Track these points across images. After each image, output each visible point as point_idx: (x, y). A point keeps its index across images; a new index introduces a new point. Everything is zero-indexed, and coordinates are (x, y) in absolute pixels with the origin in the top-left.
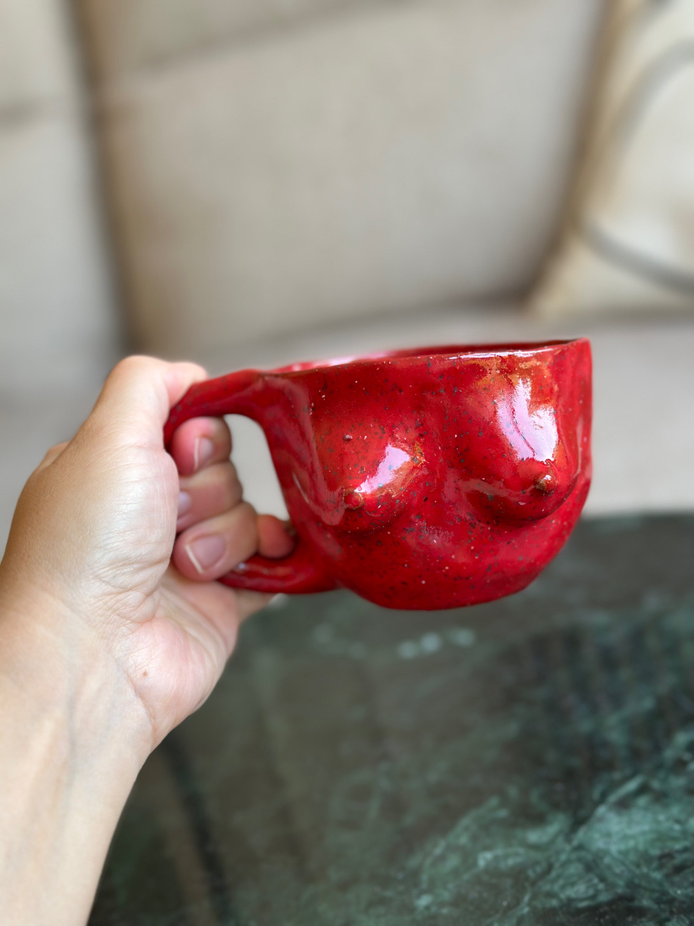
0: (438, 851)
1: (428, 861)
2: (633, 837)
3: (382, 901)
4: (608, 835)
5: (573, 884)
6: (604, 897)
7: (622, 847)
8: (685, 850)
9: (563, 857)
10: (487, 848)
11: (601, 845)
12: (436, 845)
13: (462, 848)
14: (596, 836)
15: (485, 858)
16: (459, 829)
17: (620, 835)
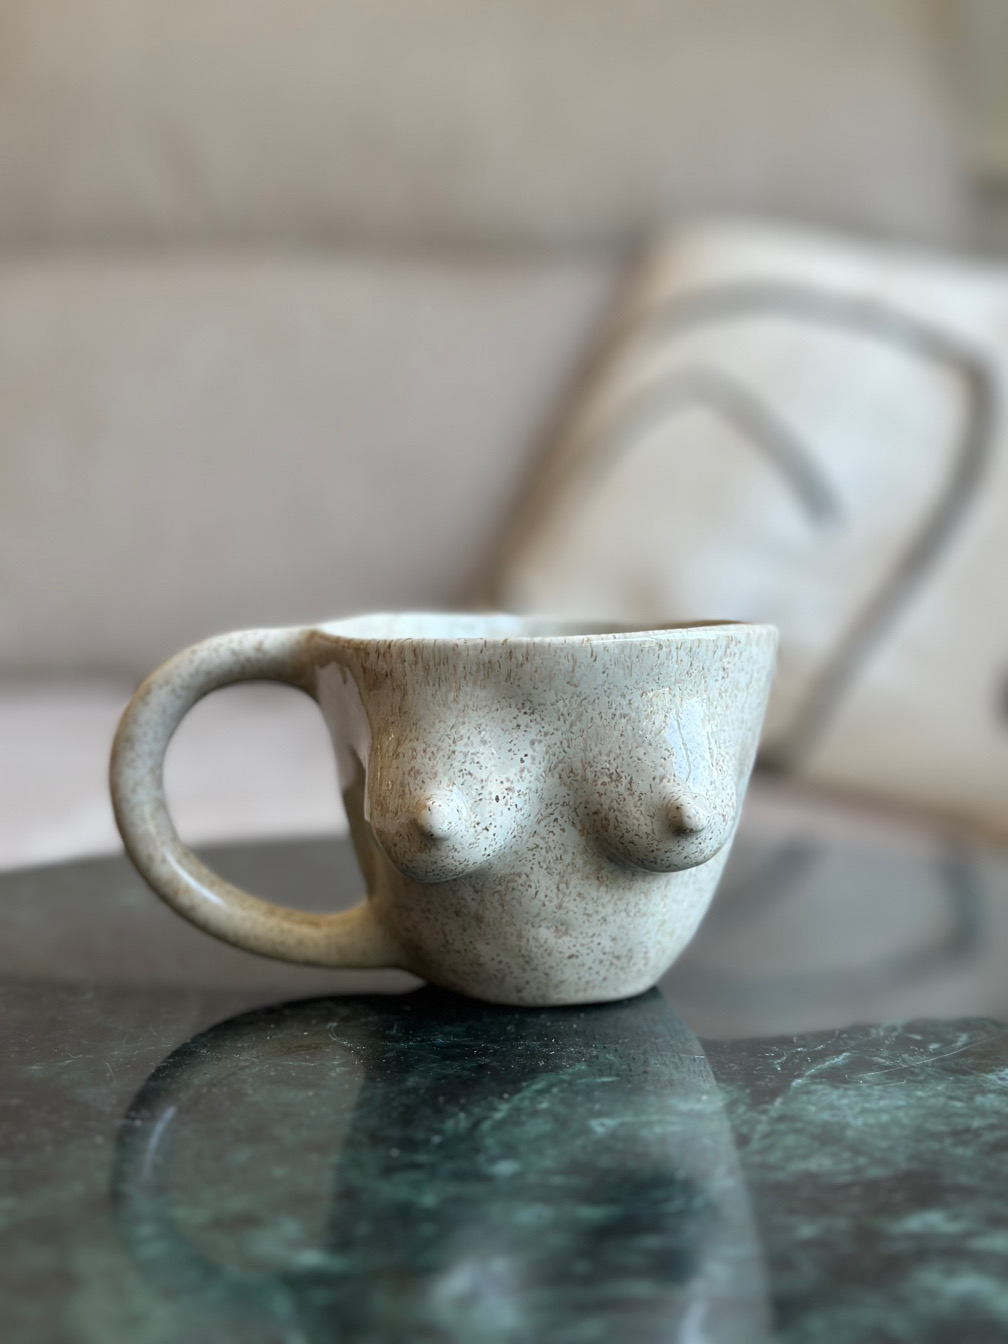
0: (498, 1116)
1: (486, 1126)
2: (882, 1111)
3: (416, 1167)
4: (831, 1107)
5: (805, 1157)
6: (874, 1172)
7: (872, 1120)
8: (993, 1128)
9: (762, 1128)
10: (599, 1114)
11: (825, 1116)
12: (495, 1109)
13: (547, 1112)
14: (813, 1108)
15: (603, 1125)
16: (527, 1093)
17: (857, 1109)
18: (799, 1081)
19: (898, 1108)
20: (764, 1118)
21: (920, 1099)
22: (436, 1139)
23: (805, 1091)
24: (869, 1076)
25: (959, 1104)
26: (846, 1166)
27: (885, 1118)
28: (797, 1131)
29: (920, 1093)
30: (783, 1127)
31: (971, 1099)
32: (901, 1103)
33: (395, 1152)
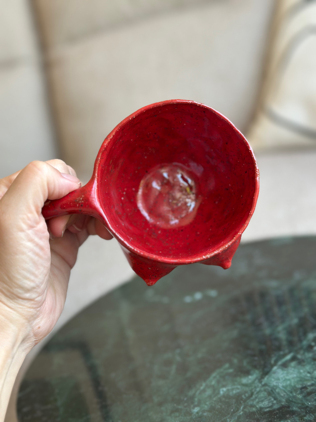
1: (198, 392)
2: (289, 380)
3: (177, 410)
4: (278, 379)
5: (262, 401)
6: (276, 407)
7: (284, 384)
8: (312, 385)
9: (258, 389)
10: (224, 386)
11: (275, 384)
12: (201, 385)
13: (213, 386)
14: (273, 380)
15: (223, 391)
16: (211, 378)
17: (284, 379)
18: (275, 368)
19: (293, 378)
20: (260, 385)
21: (300, 373)
22: (185, 399)
23: (275, 373)
24: (293, 364)
25: (309, 375)
26: (270, 404)
27: (288, 382)
28: (265, 390)
29: (302, 371)
30: (262, 389)
31: (313, 372)
32: (295, 376)
33: (175, 405)
